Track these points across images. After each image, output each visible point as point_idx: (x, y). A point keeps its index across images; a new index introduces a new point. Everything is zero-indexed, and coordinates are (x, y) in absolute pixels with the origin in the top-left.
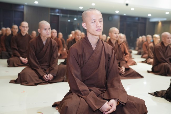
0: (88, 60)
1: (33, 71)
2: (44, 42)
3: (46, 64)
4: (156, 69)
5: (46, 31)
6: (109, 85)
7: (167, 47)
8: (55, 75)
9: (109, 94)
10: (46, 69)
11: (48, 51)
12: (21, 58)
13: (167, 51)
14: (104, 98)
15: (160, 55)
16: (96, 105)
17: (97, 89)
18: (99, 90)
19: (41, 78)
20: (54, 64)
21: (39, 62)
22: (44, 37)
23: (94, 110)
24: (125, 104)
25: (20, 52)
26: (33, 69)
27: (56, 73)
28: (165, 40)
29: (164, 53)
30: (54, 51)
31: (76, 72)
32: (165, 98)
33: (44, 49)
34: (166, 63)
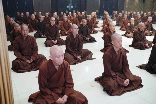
0: (115, 60)
1: (70, 55)
2: (75, 37)
3: (77, 50)
4: (135, 45)
5: (76, 30)
6: (123, 70)
7: (141, 31)
8: (82, 56)
9: (125, 76)
10: (77, 53)
11: (77, 42)
12: (52, 40)
13: (141, 34)
14: (123, 78)
15: (138, 36)
16: (121, 83)
17: (119, 73)
18: (120, 74)
19: (76, 59)
20: (81, 50)
21: (72, 48)
22: (75, 33)
23: (121, 85)
24: (133, 81)
25: (51, 36)
26: (70, 54)
27: (83, 55)
28: (141, 27)
29: (140, 35)
30: (80, 42)
31: (109, 67)
32: (146, 70)
33: (75, 41)
34: (142, 42)
